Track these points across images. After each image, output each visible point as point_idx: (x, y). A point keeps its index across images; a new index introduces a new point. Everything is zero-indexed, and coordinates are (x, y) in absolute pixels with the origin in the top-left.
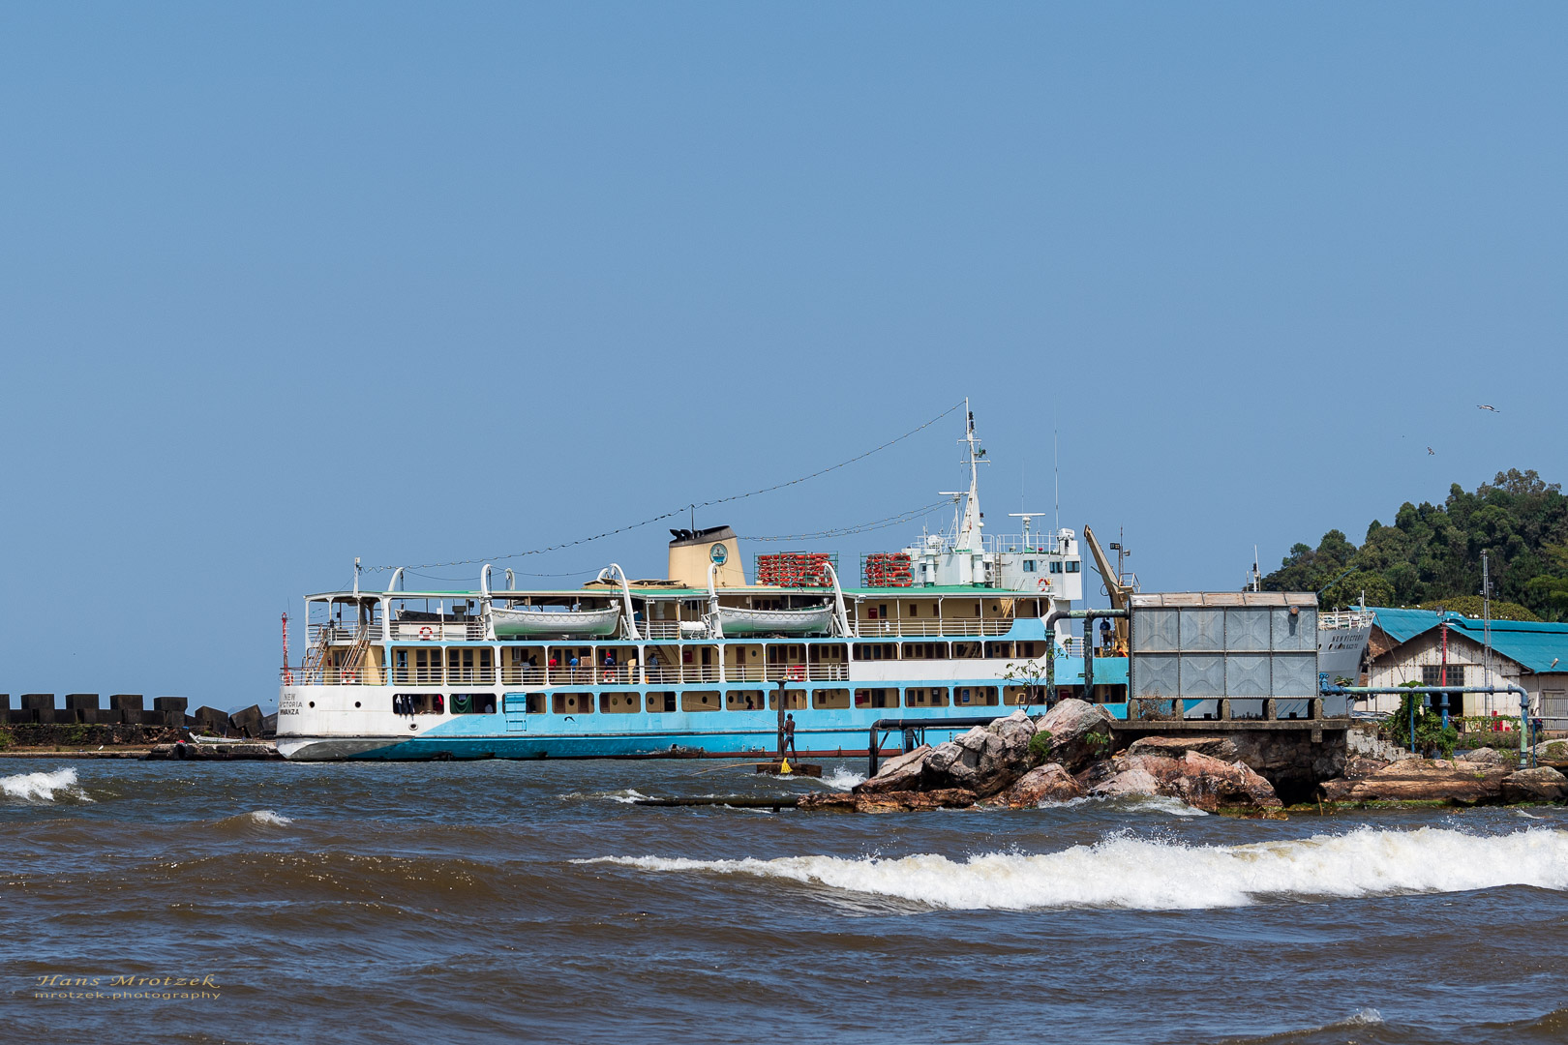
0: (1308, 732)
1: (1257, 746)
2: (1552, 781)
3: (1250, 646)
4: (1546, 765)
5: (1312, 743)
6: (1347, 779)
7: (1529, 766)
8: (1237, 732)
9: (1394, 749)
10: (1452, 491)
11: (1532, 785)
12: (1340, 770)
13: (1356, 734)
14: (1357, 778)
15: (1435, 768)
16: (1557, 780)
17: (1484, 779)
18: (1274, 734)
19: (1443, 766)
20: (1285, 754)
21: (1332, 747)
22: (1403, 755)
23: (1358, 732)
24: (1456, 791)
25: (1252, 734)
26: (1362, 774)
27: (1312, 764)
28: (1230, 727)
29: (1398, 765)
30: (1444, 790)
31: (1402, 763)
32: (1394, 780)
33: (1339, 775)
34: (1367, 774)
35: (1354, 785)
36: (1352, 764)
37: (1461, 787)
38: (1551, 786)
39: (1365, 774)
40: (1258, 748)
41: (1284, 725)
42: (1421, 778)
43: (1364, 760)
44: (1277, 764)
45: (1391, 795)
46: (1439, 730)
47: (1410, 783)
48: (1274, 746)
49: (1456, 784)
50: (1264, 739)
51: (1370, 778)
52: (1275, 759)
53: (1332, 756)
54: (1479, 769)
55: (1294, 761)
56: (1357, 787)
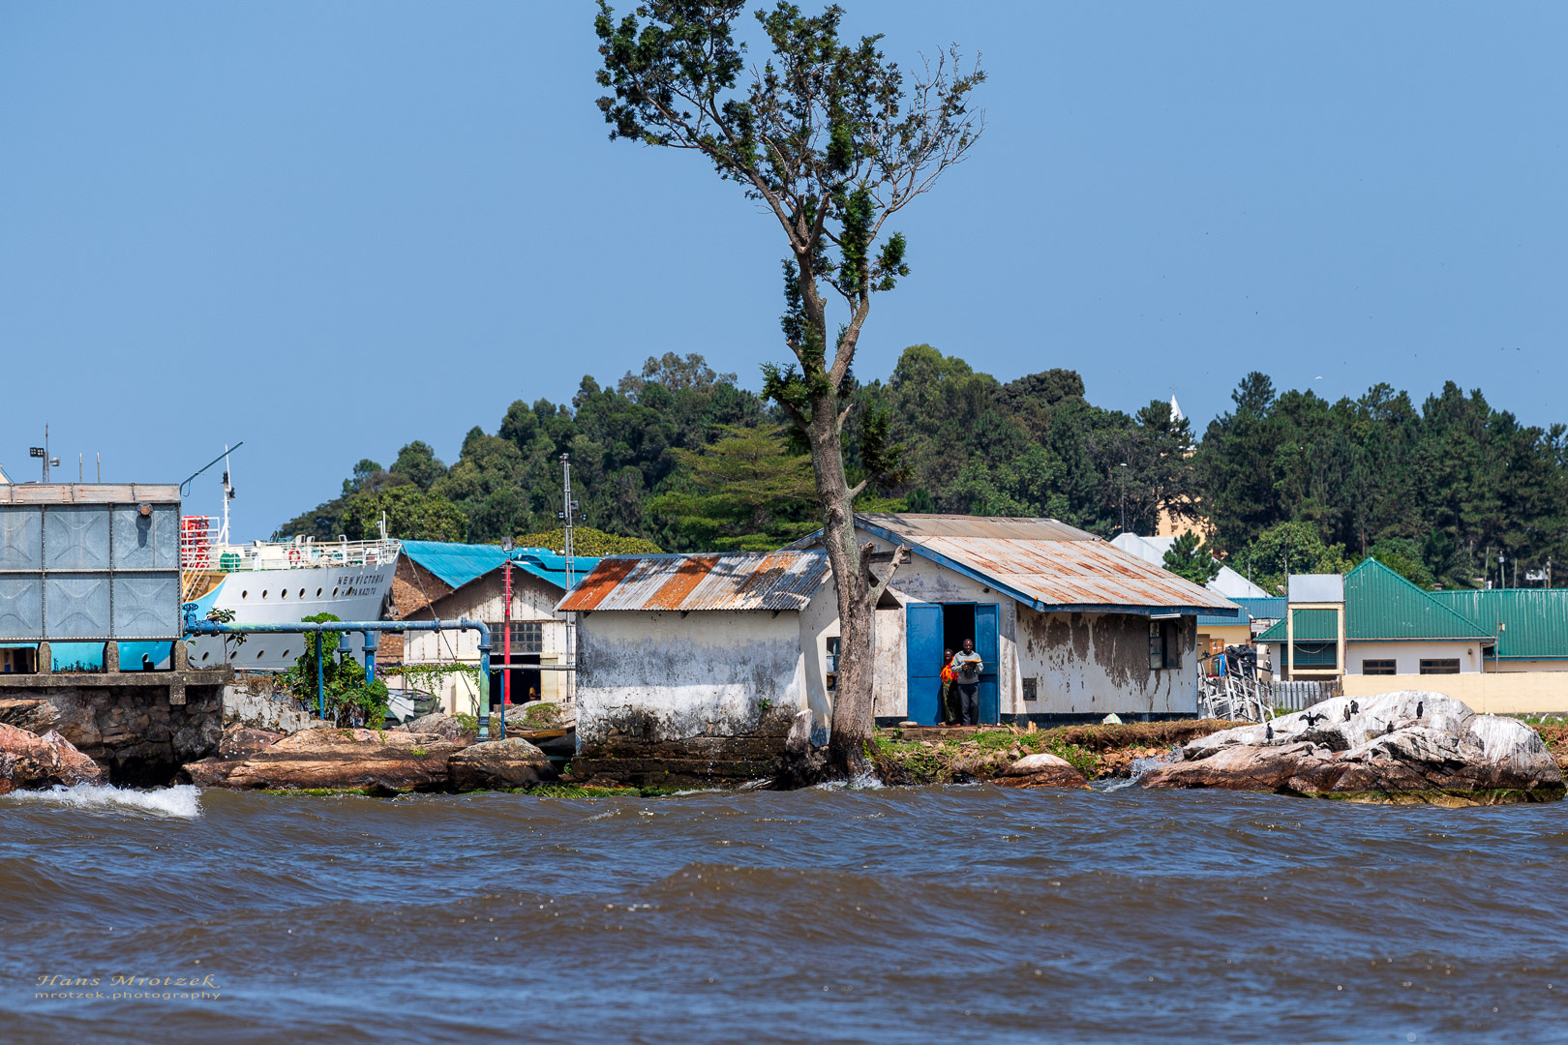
0: (165, 690)
1: (90, 710)
2: (523, 759)
3: (81, 563)
4: (518, 735)
5: (172, 706)
6: (222, 759)
7: (492, 736)
8: (59, 689)
9: (293, 714)
10: (583, 385)
11: (493, 764)
12: (214, 745)
13: (236, 692)
14: (237, 757)
15: (354, 741)
16: (530, 758)
17: (427, 757)
18: (116, 693)
19: (365, 738)
20: (131, 722)
21: (201, 712)
22: (307, 723)
23: (240, 689)
24: (384, 775)
25: (83, 693)
26: (246, 751)
27: (172, 737)
28: (50, 683)
29: (298, 738)
30: (366, 774)
31: (304, 734)
32: (292, 759)
33: (210, 752)
34: (252, 751)
35: (233, 767)
36: (230, 737)
37: (390, 770)
38: (522, 766)
39: (249, 751)
40: (92, 713)
41: (130, 680)
42: (333, 756)
43: (249, 731)
44: (120, 738)
45: (287, 782)
46: (361, 686)
47: (316, 763)
48: (115, 711)
49: (384, 764)
50: (100, 700)
51: (257, 757)
52: (116, 730)
53: (200, 725)
54: (418, 742)
55: (145, 732)
56: (237, 770)
